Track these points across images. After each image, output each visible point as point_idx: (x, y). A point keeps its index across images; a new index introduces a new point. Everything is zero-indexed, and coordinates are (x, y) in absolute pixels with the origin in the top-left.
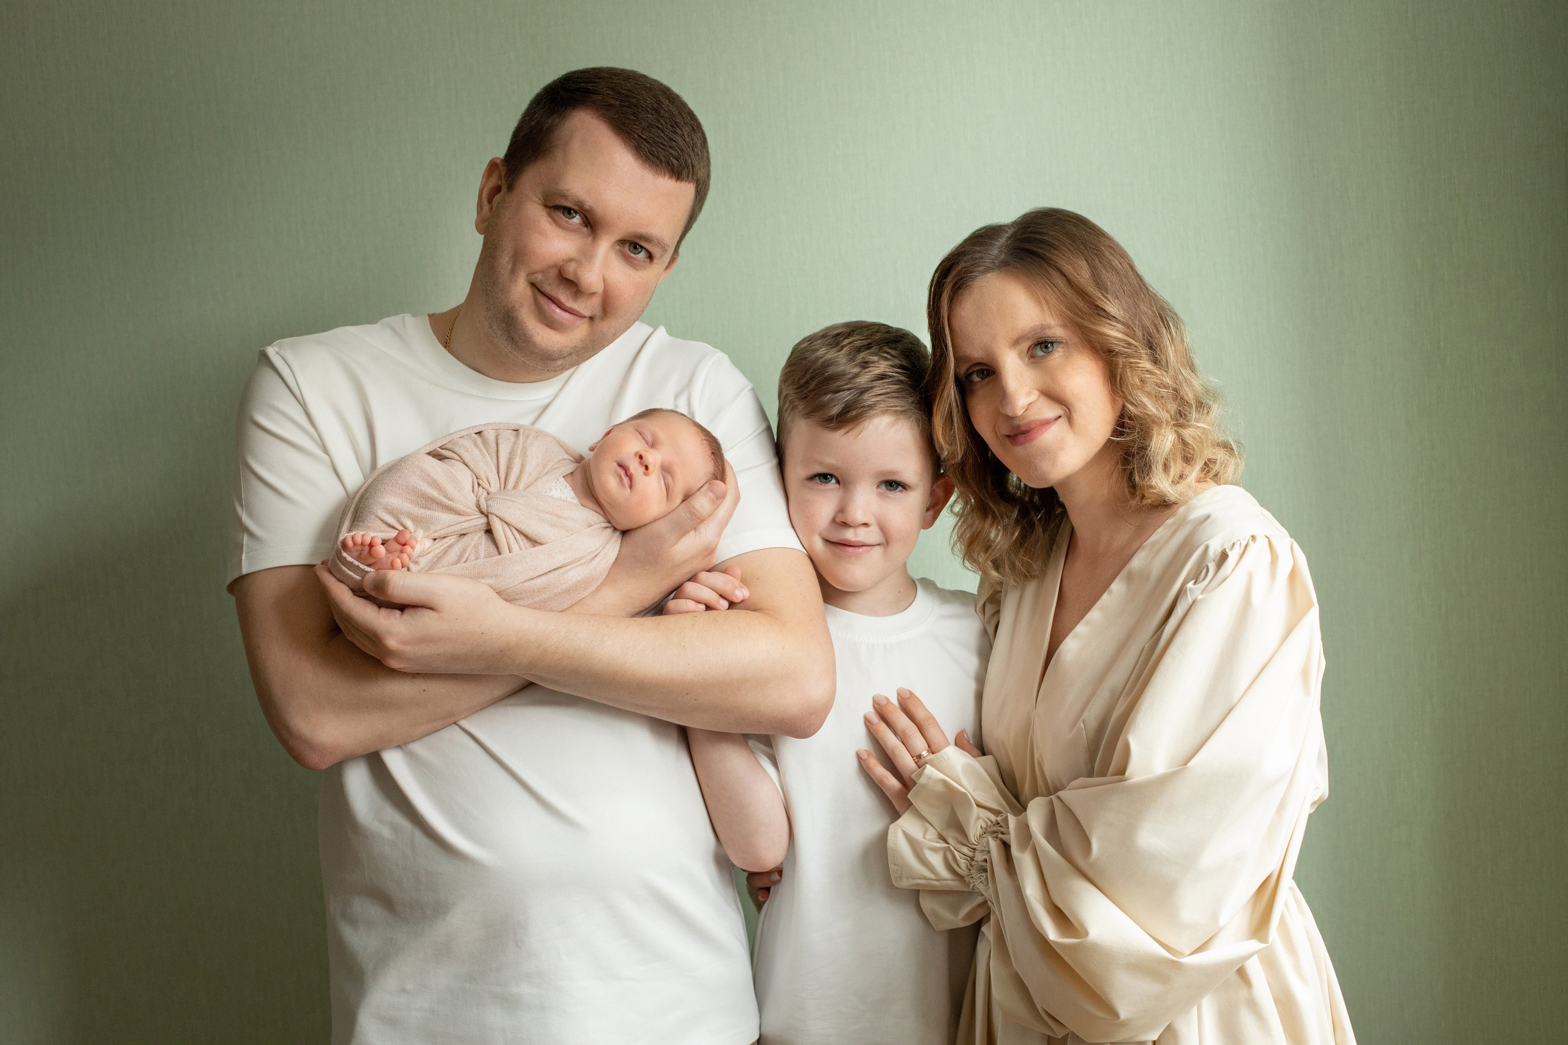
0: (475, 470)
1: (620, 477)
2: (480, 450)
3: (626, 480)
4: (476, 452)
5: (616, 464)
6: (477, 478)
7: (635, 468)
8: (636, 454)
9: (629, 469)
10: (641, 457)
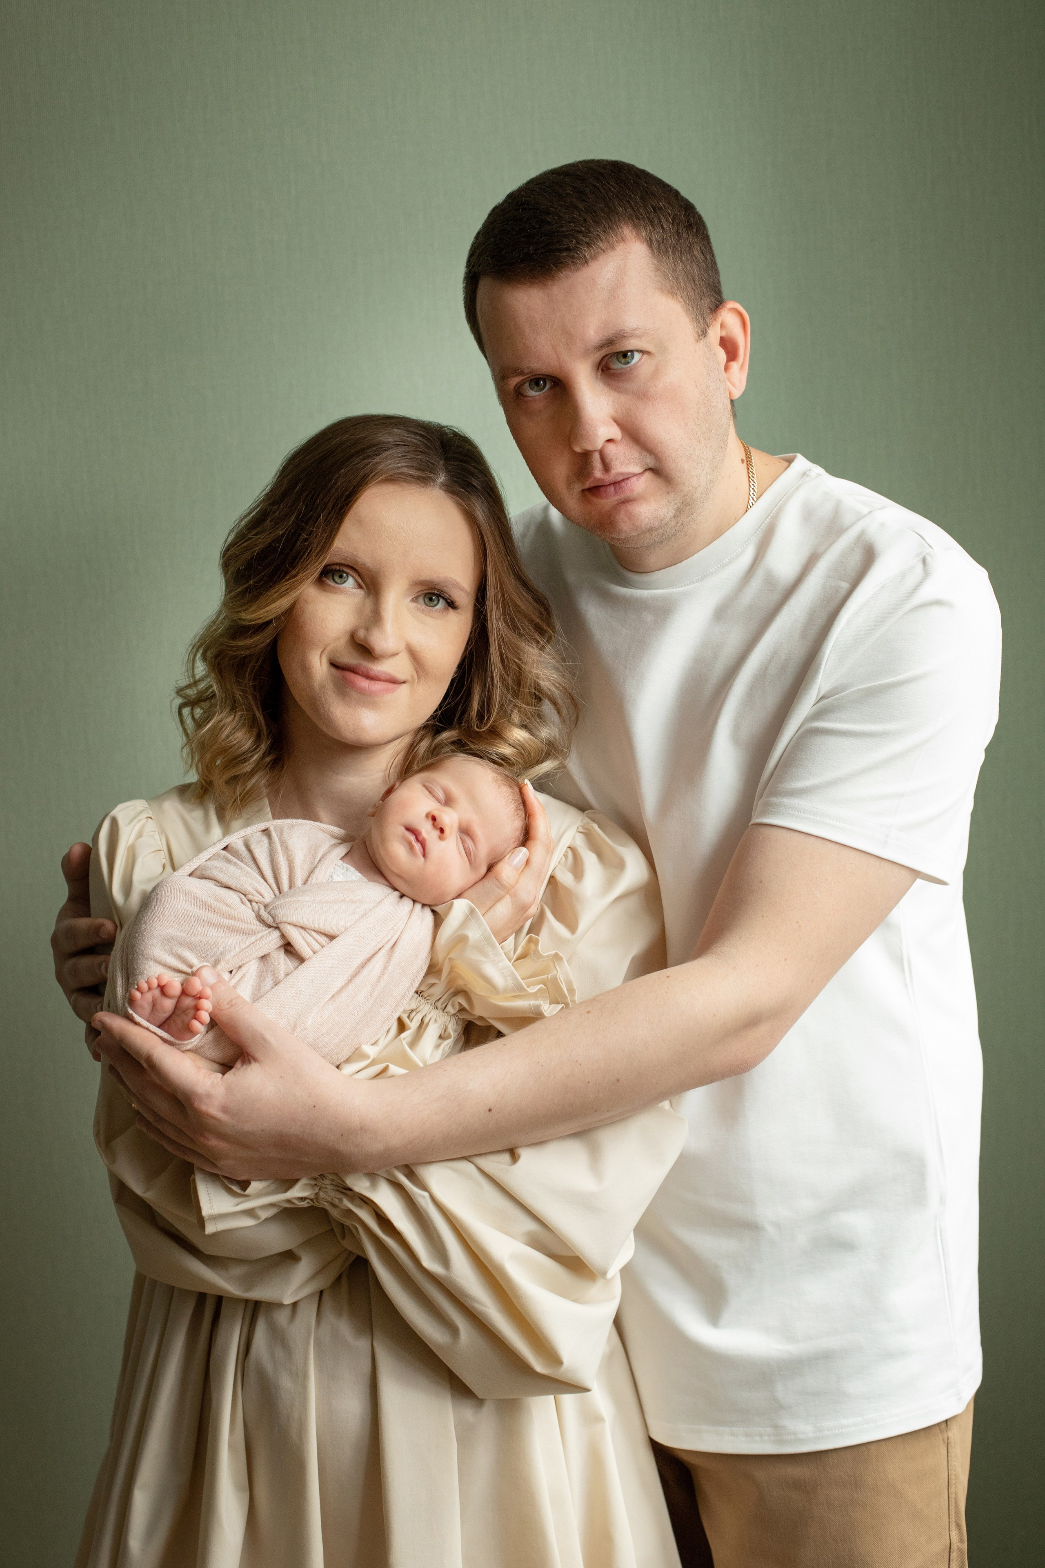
0: (239, 887)
1: (410, 843)
2: (235, 864)
3: (417, 847)
4: (232, 868)
5: (403, 829)
6: (245, 895)
7: (427, 831)
8: (427, 816)
9: (420, 833)
10: (434, 819)
